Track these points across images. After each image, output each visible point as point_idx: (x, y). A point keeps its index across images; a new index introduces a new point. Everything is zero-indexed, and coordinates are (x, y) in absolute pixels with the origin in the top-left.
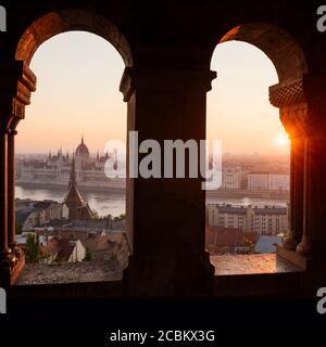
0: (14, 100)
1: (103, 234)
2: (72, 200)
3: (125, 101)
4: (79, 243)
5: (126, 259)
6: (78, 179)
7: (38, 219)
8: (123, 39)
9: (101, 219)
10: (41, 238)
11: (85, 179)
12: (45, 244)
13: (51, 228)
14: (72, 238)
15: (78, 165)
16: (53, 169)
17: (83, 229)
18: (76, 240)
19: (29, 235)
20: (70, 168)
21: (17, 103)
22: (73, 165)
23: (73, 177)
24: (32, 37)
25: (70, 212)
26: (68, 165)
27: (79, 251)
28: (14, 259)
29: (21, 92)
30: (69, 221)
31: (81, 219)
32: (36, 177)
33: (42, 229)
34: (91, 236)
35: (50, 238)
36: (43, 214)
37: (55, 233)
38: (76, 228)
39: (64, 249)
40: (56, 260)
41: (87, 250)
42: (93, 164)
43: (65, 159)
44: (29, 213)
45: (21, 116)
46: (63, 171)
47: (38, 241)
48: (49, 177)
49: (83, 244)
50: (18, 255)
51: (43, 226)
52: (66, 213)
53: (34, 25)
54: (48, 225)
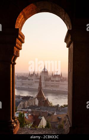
0: (15, 48)
1: (55, 114)
2: (40, 96)
3: (67, 47)
4: (43, 118)
5: (68, 129)
6: (43, 86)
7: (24, 105)
8: (67, 15)
9: (54, 106)
10: (26, 115)
11: (46, 86)
12: (27, 118)
13: (30, 110)
14: (40, 115)
15: (43, 79)
16: (31, 81)
17: (45, 111)
18: (42, 116)
19: (20, 113)
20: (39, 80)
21: (16, 49)
22: (40, 79)
23: (40, 85)
24: (22, 16)
25: (39, 102)
26: (38, 79)
27: (44, 122)
28: (15, 125)
29: (18, 43)
30: (38, 107)
31: (44, 106)
32: (23, 84)
33: (26, 110)
34: (49, 115)
35: (29, 114)
36: (26, 103)
37: (32, 112)
38: (42, 111)
39: (36, 121)
40: (33, 126)
41: (47, 121)
42: (50, 79)
43: (37, 76)
44: (20, 102)
45: (17, 55)
46: (36, 82)
47: (24, 116)
48: (29, 84)
49: (45, 119)
50: (16, 123)
51: (26, 108)
52: (37, 103)
53: (24, 10)
54: (29, 108)
